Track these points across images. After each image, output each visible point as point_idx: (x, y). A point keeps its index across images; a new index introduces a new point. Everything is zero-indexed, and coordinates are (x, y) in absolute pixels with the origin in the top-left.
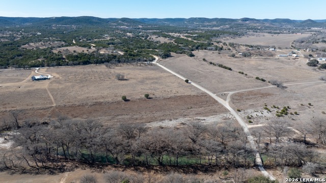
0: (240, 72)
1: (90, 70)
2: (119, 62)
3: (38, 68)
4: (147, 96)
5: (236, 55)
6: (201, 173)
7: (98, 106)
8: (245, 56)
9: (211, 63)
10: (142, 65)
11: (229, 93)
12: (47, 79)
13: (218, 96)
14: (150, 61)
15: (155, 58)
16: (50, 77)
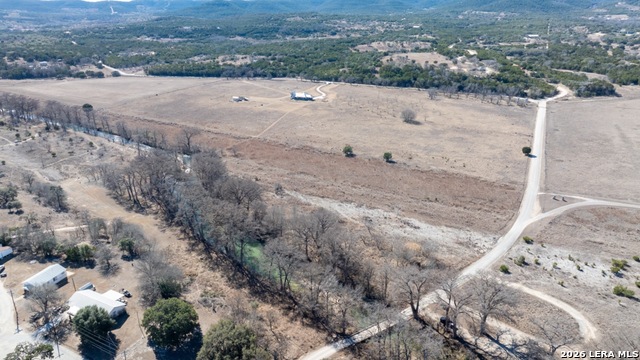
3: (328, 83)
10: (504, 102)
11: (582, 201)
12: (311, 99)
13: (541, 198)
14: (535, 97)
15: (557, 93)
16: (321, 97)
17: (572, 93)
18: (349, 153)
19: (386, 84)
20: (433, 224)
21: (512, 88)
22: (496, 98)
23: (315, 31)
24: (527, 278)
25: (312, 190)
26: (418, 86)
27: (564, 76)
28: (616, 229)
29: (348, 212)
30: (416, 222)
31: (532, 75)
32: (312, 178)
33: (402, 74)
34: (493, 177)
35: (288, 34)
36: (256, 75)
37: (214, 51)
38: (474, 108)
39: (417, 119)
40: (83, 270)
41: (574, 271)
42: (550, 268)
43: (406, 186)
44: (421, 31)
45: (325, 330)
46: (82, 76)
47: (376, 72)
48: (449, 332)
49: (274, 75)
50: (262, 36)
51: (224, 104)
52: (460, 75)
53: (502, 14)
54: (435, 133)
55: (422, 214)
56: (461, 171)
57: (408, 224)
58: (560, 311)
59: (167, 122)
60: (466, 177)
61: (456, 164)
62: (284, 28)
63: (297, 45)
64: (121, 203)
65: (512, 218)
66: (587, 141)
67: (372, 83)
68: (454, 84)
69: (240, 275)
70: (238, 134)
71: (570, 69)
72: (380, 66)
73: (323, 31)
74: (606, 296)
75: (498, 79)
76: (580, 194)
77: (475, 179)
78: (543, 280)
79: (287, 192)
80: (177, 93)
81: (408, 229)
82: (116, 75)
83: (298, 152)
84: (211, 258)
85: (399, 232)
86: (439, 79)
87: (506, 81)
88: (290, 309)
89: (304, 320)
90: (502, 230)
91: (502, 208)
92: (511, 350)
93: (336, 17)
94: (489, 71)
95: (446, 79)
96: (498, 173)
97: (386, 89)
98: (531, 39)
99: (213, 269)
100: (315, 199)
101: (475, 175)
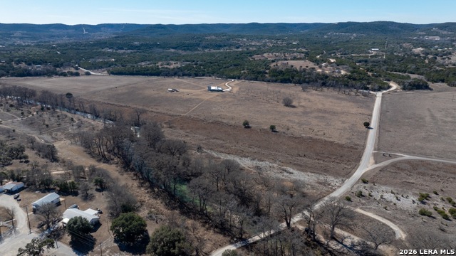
3: (233, 80)
4: (273, 128)
10: (353, 93)
11: (402, 156)
12: (221, 91)
13: (375, 155)
14: (374, 90)
15: (389, 87)
16: (228, 90)
17: (399, 87)
18: (247, 125)
19: (273, 81)
20: (302, 171)
21: (359, 84)
22: (348, 90)
23: (225, 46)
24: (363, 204)
25: (222, 149)
26: (294, 83)
27: (394, 76)
28: (423, 174)
29: (245, 163)
30: (291, 170)
31: (373, 75)
32: (222, 142)
33: (284, 74)
34: (343, 142)
35: (207, 48)
36: (184, 75)
37: (155, 59)
38: (333, 97)
39: (294, 104)
40: (70, 197)
41: (394, 200)
42: (378, 199)
43: (284, 147)
44: (297, 47)
45: (229, 236)
46: (64, 75)
47: (266, 73)
48: (310, 237)
49: (197, 75)
50: (188, 49)
51: (162, 94)
52: (323, 75)
53: (354, 35)
54: (305, 113)
55: (295, 164)
56: (322, 137)
57: (286, 171)
58: (384, 224)
59: (123, 105)
60: (325, 141)
61: (319, 133)
62: (204, 43)
63: (213, 55)
64: (93, 157)
65: (355, 168)
66: (408, 118)
67: (263, 81)
68: (319, 81)
69: (173, 202)
70: (172, 113)
71: (399, 71)
72: (269, 69)
73: (231, 45)
74: (414, 216)
75: (349, 77)
76: (401, 152)
77: (331, 142)
78: (374, 206)
79: (204, 150)
80: (130, 86)
81: (285, 174)
82: (88, 74)
83: (212, 125)
84: (154, 191)
85: (280, 176)
86: (309, 78)
87: (354, 79)
88: (206, 223)
89: (216, 230)
90: (348, 175)
91: (349, 161)
92: (350, 248)
93: (239, 36)
94: (343, 72)
95: (314, 78)
96: (347, 139)
97: (273, 84)
98: (374, 51)
99: (155, 198)
100: (223, 155)
101: (331, 140)
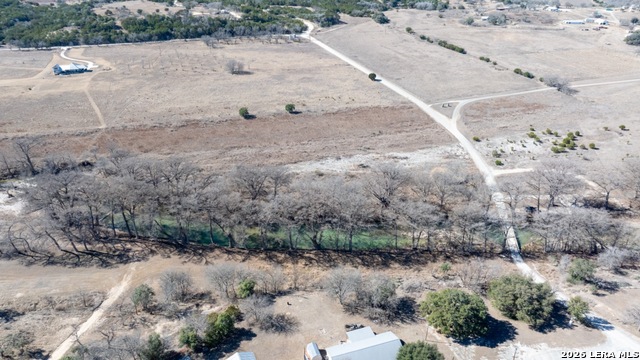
0: (482, 59)
1: (172, 52)
2: (233, 34)
3: (65, 48)
4: (291, 108)
5: (476, 21)
6: (397, 265)
7: (190, 128)
8: (495, 23)
9: (423, 38)
11: (457, 103)
12: (86, 71)
13: (434, 109)
14: (298, 32)
15: (306, 26)
16: (92, 66)
17: (316, 25)
24: (513, 163)
25: (274, 160)
28: (497, 116)
29: (338, 166)
30: (399, 154)
32: (252, 150)
33: (152, 26)
38: (266, 49)
41: (524, 149)
61: (343, 100)
70: (72, 130)
75: (252, 19)
81: (402, 161)
90: (452, 138)
91: (426, 123)
94: (235, 14)
